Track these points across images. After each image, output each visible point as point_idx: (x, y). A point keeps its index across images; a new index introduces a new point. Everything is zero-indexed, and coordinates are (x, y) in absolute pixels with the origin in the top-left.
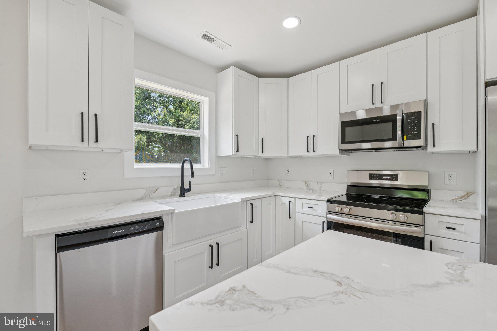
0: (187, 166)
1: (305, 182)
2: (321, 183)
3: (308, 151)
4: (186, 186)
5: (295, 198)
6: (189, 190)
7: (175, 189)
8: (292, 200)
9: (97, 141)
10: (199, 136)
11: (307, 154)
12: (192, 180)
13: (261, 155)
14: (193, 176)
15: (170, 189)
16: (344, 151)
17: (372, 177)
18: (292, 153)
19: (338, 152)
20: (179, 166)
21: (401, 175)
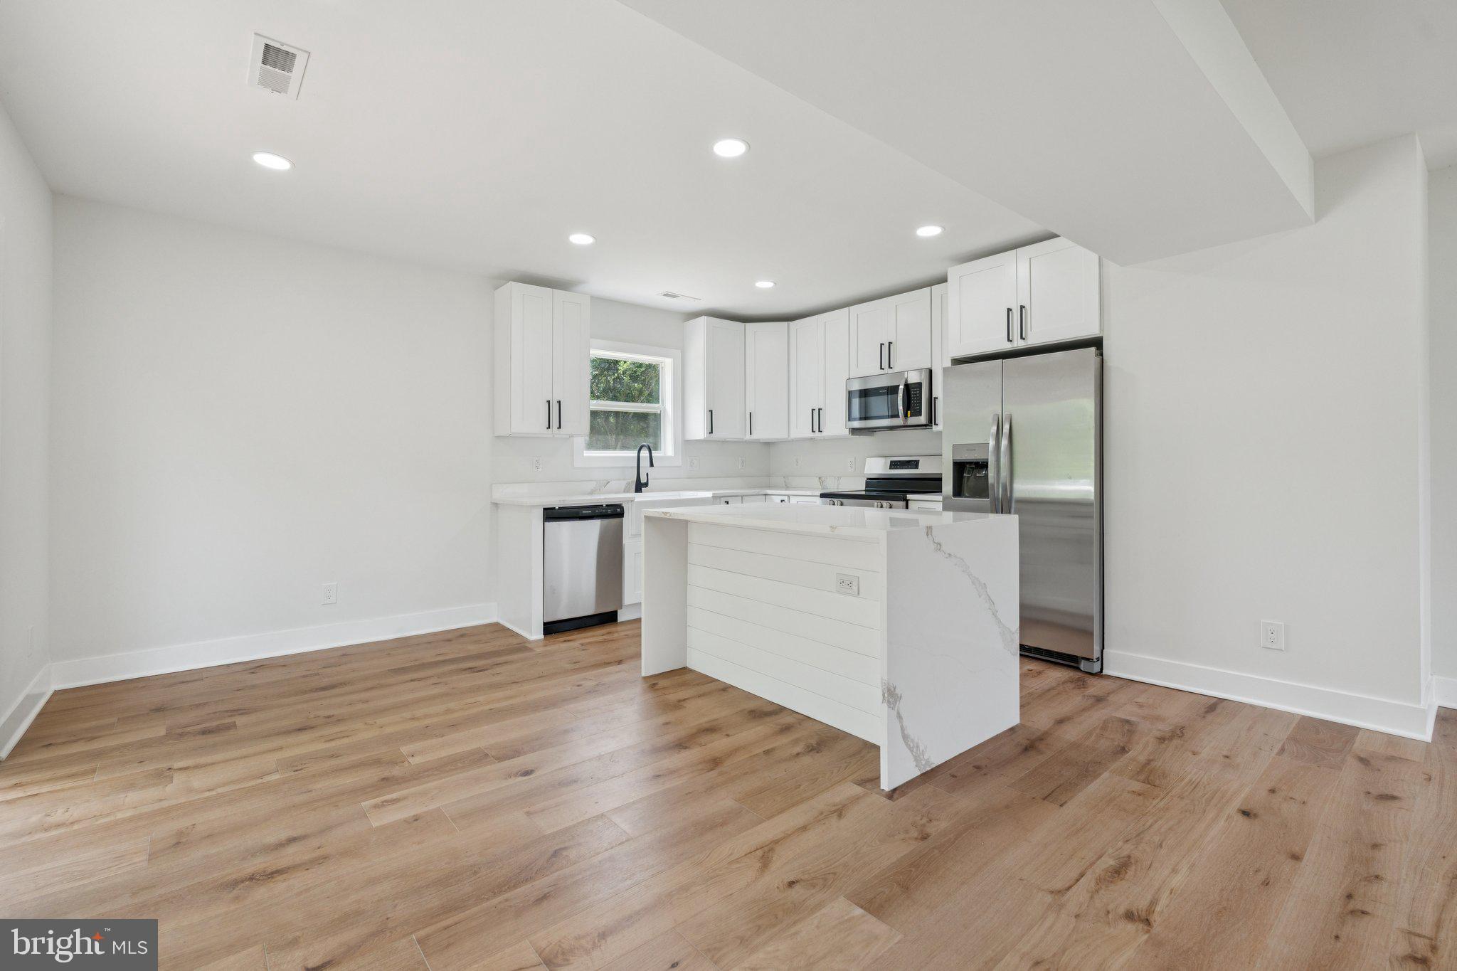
0: (645, 453)
1: (820, 478)
2: (839, 478)
3: (813, 431)
4: (643, 480)
5: (789, 496)
6: (646, 485)
7: (628, 484)
8: (786, 498)
9: (560, 427)
10: (659, 412)
11: (812, 435)
12: (650, 470)
13: (748, 437)
14: (652, 465)
15: (623, 484)
16: (854, 431)
17: (894, 465)
18: (795, 434)
19: (847, 432)
20: (635, 454)
21: (922, 460)
